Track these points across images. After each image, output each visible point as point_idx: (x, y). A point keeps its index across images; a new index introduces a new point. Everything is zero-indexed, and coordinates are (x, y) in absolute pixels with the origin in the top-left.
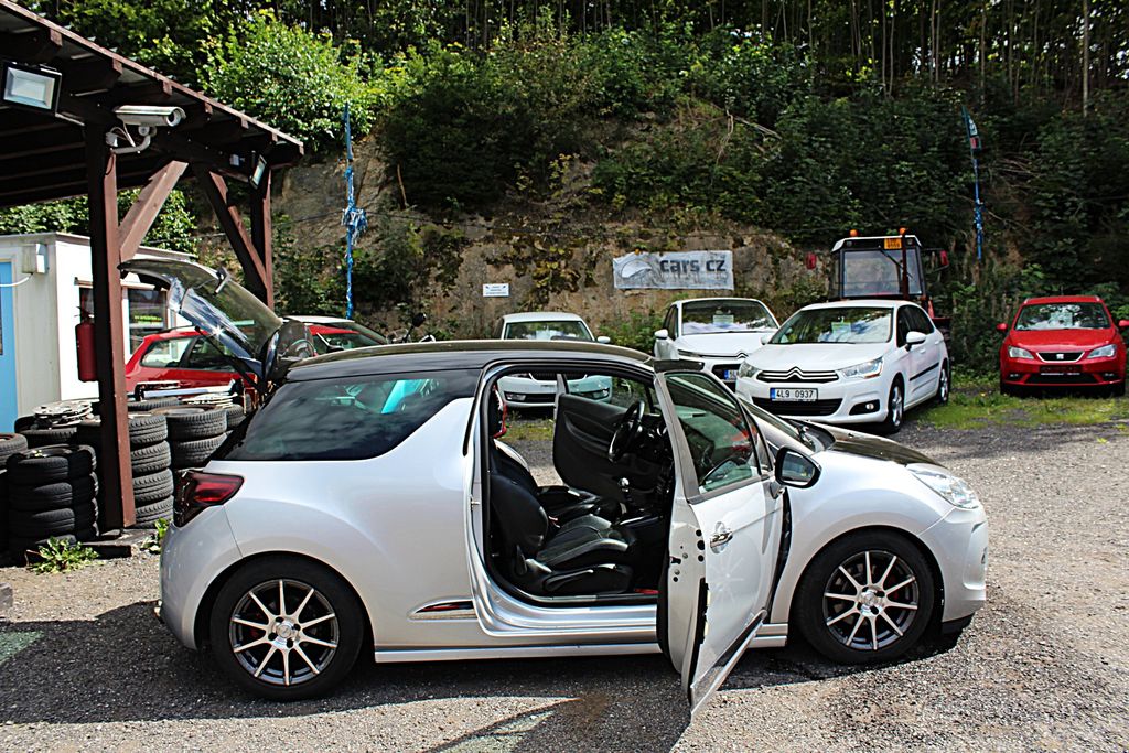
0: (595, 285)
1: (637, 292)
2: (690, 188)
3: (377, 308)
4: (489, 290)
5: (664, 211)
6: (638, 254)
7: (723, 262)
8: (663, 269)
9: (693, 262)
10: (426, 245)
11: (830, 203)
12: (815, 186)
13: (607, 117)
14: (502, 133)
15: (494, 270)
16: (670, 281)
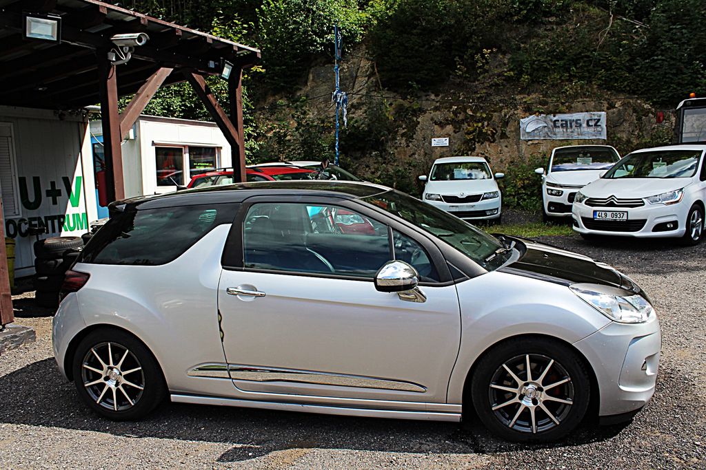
0: (507, 137)
1: (536, 142)
2: (577, 69)
3: (364, 155)
4: (435, 142)
5: (557, 85)
6: (538, 116)
7: (599, 120)
8: (555, 126)
9: (577, 120)
10: (396, 114)
11: (685, 74)
12: (672, 62)
13: (518, 21)
14: (445, 37)
15: (439, 129)
16: (560, 134)
